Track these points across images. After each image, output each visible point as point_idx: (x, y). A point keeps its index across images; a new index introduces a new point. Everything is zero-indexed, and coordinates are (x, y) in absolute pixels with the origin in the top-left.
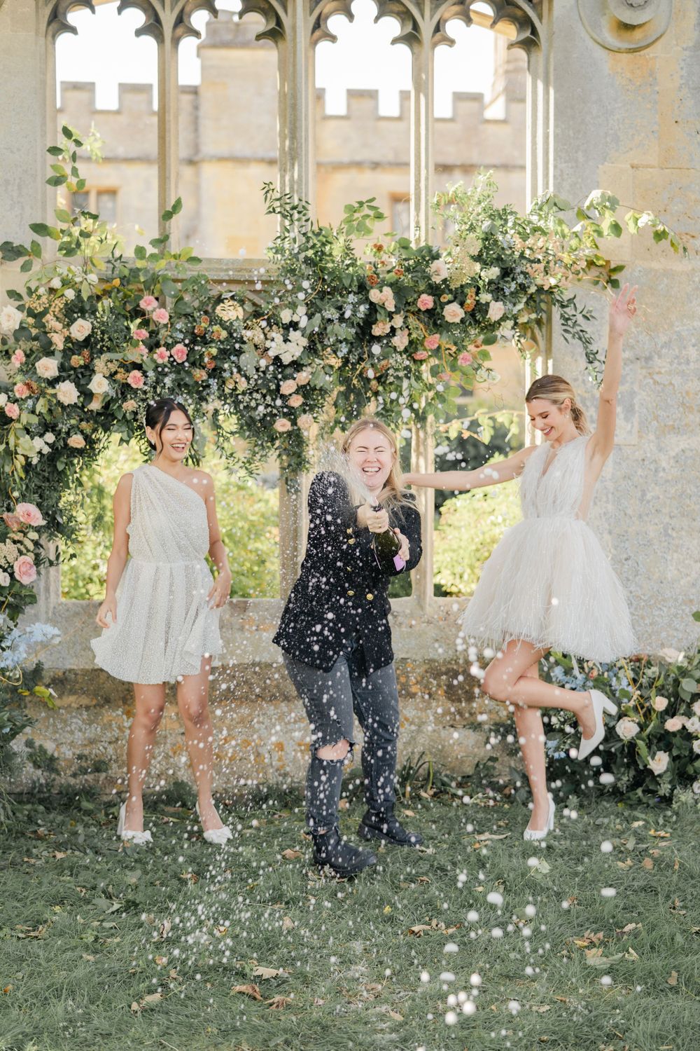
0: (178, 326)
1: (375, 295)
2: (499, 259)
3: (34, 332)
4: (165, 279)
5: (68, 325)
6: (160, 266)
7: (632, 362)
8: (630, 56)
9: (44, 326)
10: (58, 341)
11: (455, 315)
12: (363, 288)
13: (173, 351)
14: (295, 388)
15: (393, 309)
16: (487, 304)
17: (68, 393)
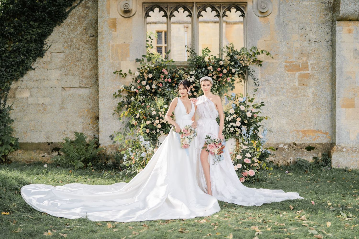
0: (169, 75)
1: (209, 68)
2: (234, 61)
3: (141, 76)
4: (168, 65)
5: (148, 75)
6: (167, 63)
7: (265, 81)
8: (264, 18)
9: (143, 75)
10: (146, 78)
11: (225, 72)
12: (206, 67)
13: (168, 80)
14: (193, 87)
15: (212, 70)
16: (232, 69)
17: (148, 87)
